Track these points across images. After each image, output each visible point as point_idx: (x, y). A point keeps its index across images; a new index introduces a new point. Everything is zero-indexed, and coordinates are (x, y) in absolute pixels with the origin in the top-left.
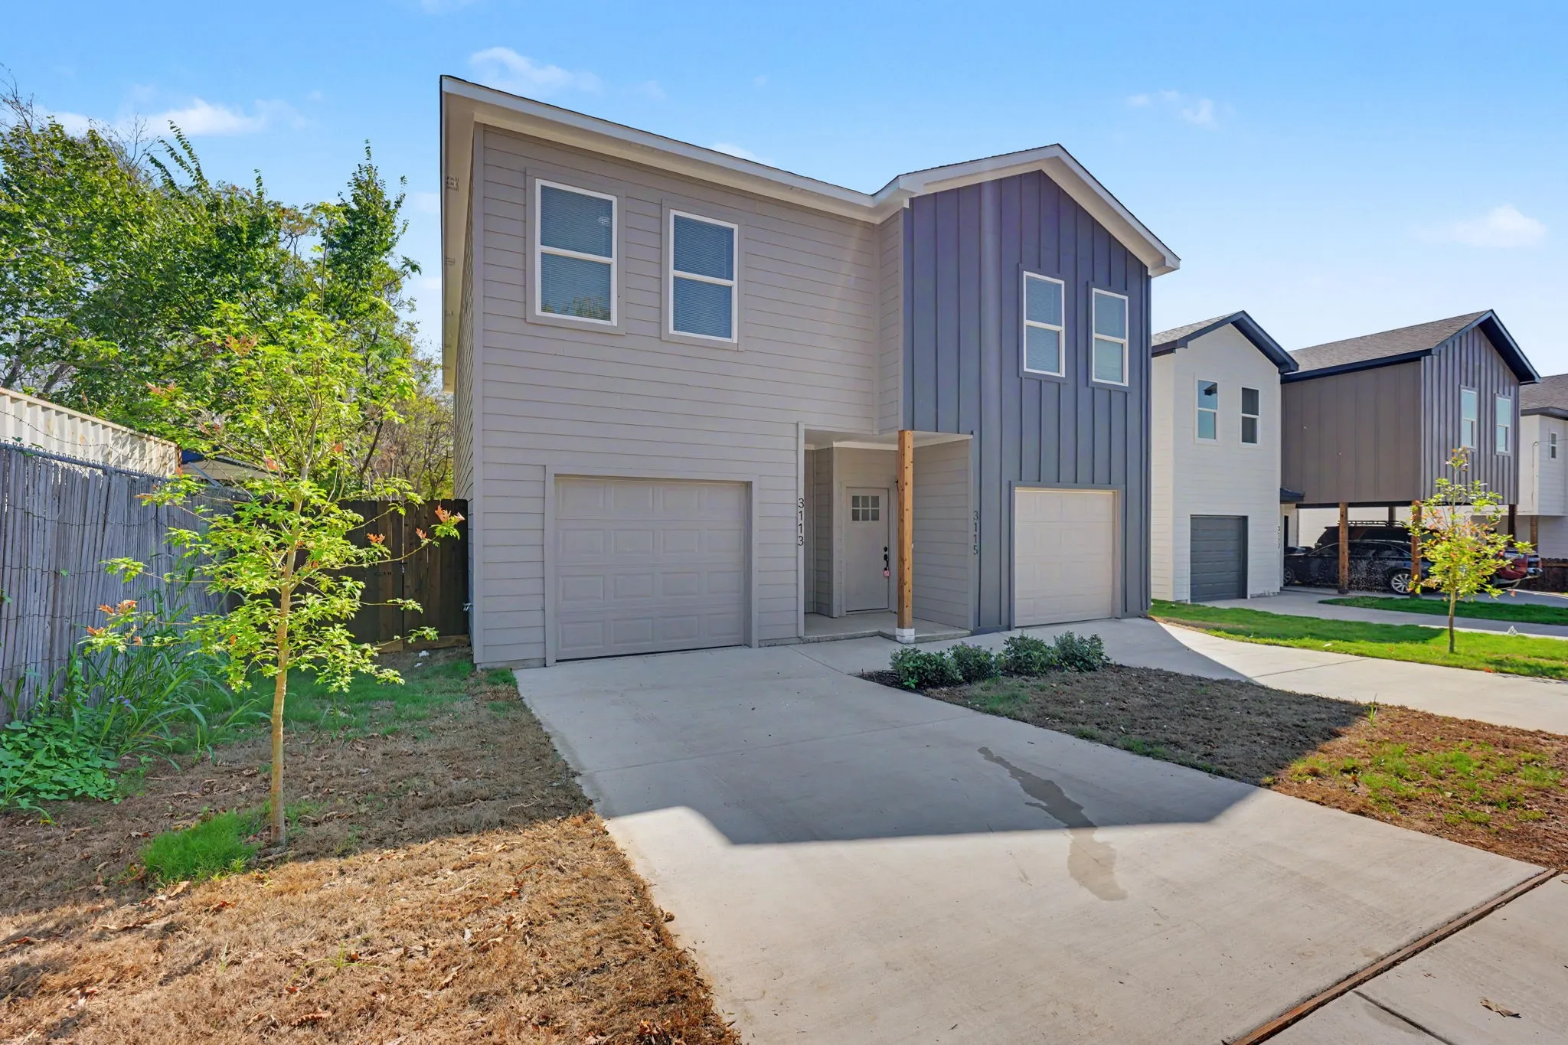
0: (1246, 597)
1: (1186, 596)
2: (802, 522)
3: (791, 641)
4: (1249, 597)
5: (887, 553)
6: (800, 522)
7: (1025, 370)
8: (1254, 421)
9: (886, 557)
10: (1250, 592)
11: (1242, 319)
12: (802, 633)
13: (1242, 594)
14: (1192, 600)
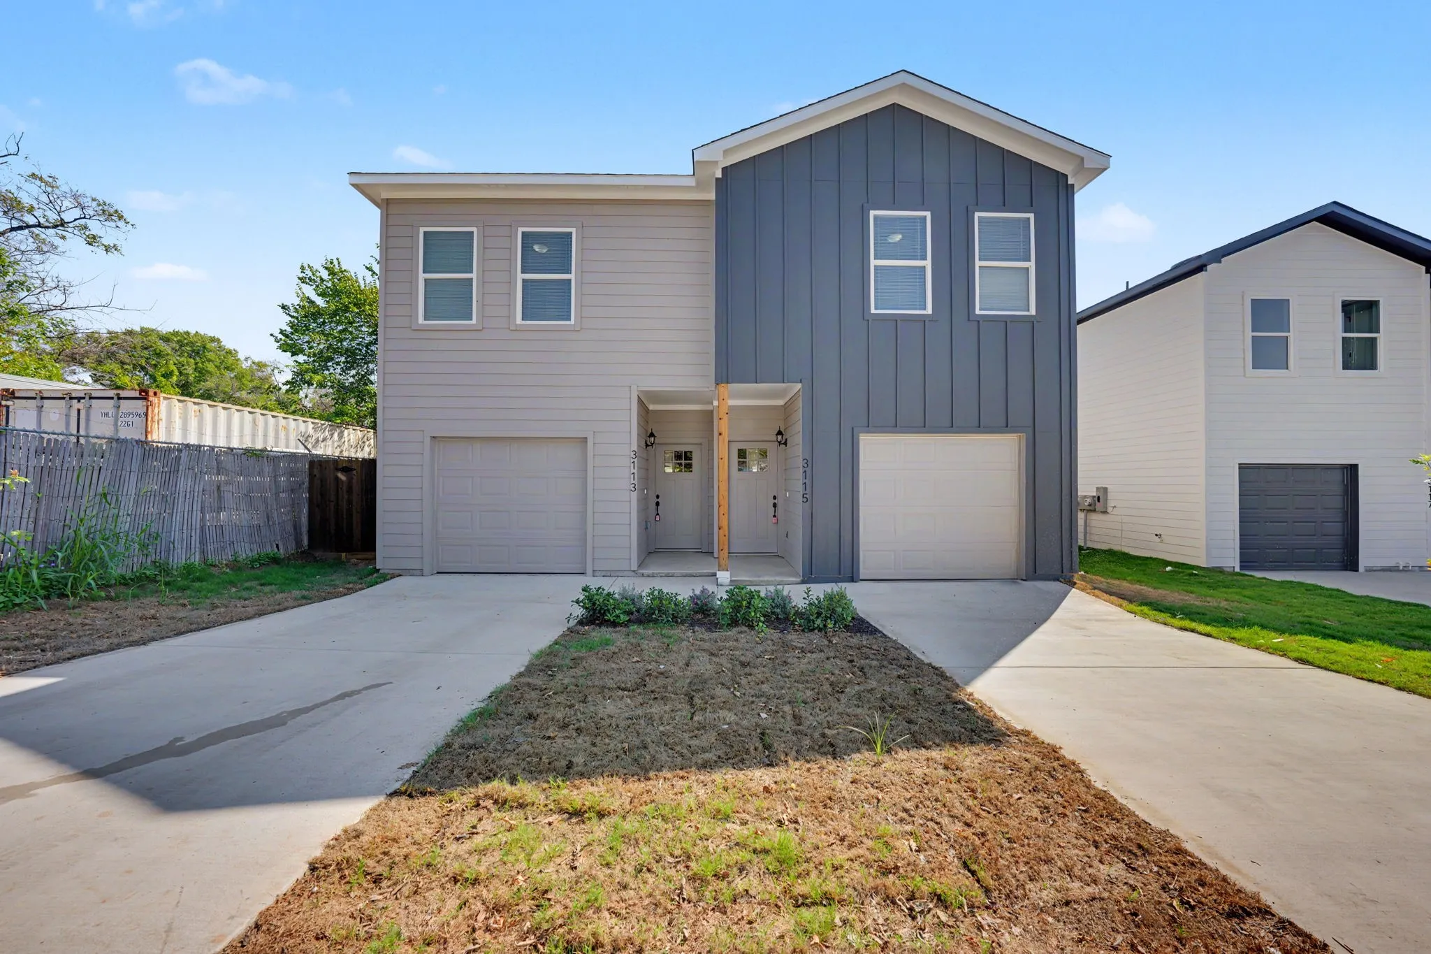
0: (1356, 570)
1: (1232, 561)
2: (635, 471)
3: (625, 573)
4: (1361, 569)
5: (776, 501)
6: (633, 471)
7: (873, 311)
8: (1374, 340)
9: (775, 505)
10: (1363, 562)
11: (1333, 212)
12: (634, 567)
13: (1350, 562)
14: (1242, 567)
